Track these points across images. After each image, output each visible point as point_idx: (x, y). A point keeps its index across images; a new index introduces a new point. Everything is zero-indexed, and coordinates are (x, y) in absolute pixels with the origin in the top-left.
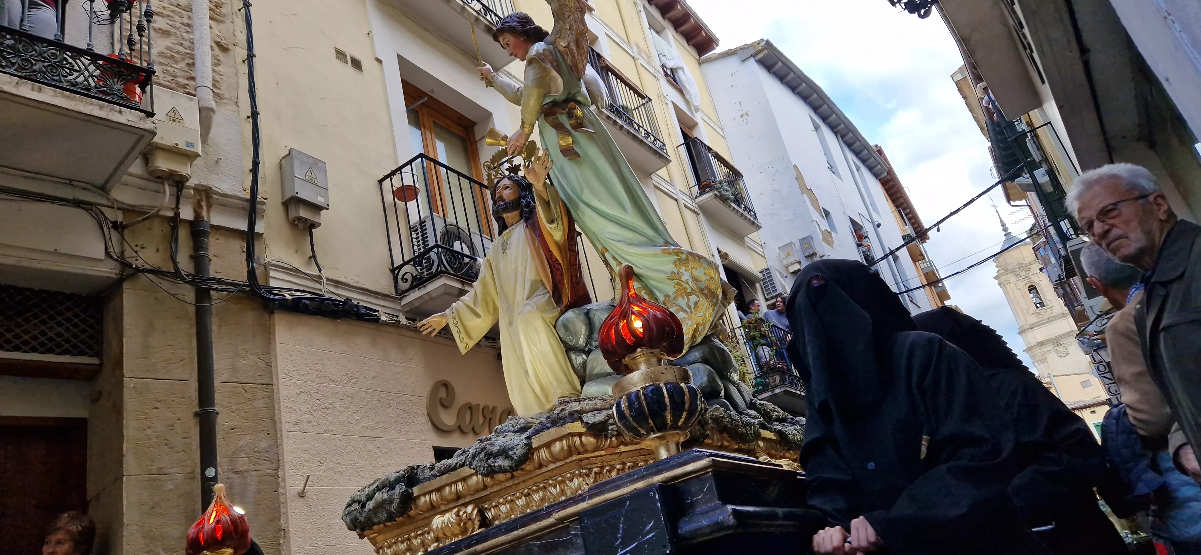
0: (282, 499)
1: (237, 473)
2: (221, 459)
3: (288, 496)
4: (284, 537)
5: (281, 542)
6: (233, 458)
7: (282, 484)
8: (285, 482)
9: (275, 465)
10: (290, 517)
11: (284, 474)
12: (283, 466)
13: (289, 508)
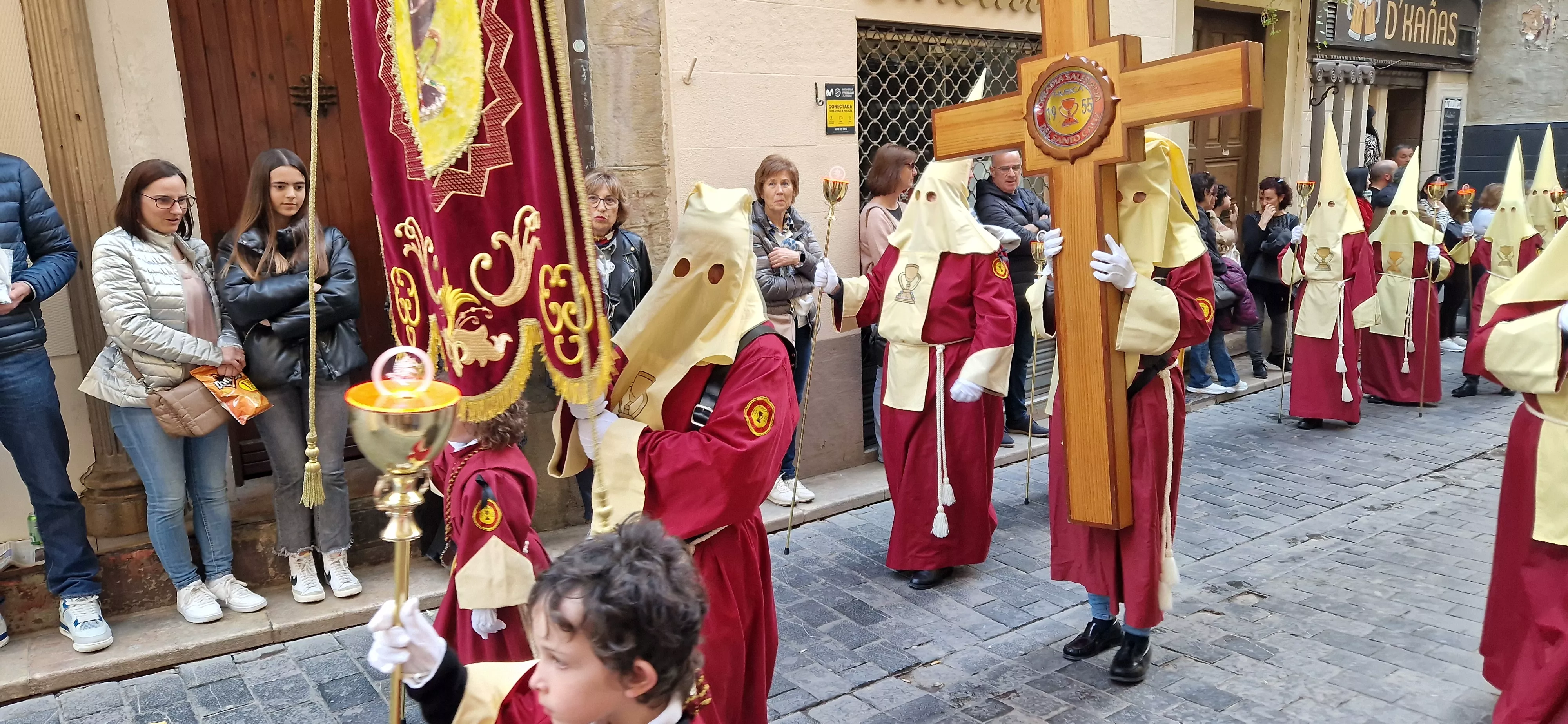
0: (663, 84)
1: (610, 47)
2: (590, 27)
3: (671, 82)
4: (667, 134)
5: (663, 139)
6: (604, 27)
7: (663, 65)
8: (667, 62)
9: (655, 39)
10: (673, 110)
11: (667, 51)
12: (666, 40)
13: (672, 98)
